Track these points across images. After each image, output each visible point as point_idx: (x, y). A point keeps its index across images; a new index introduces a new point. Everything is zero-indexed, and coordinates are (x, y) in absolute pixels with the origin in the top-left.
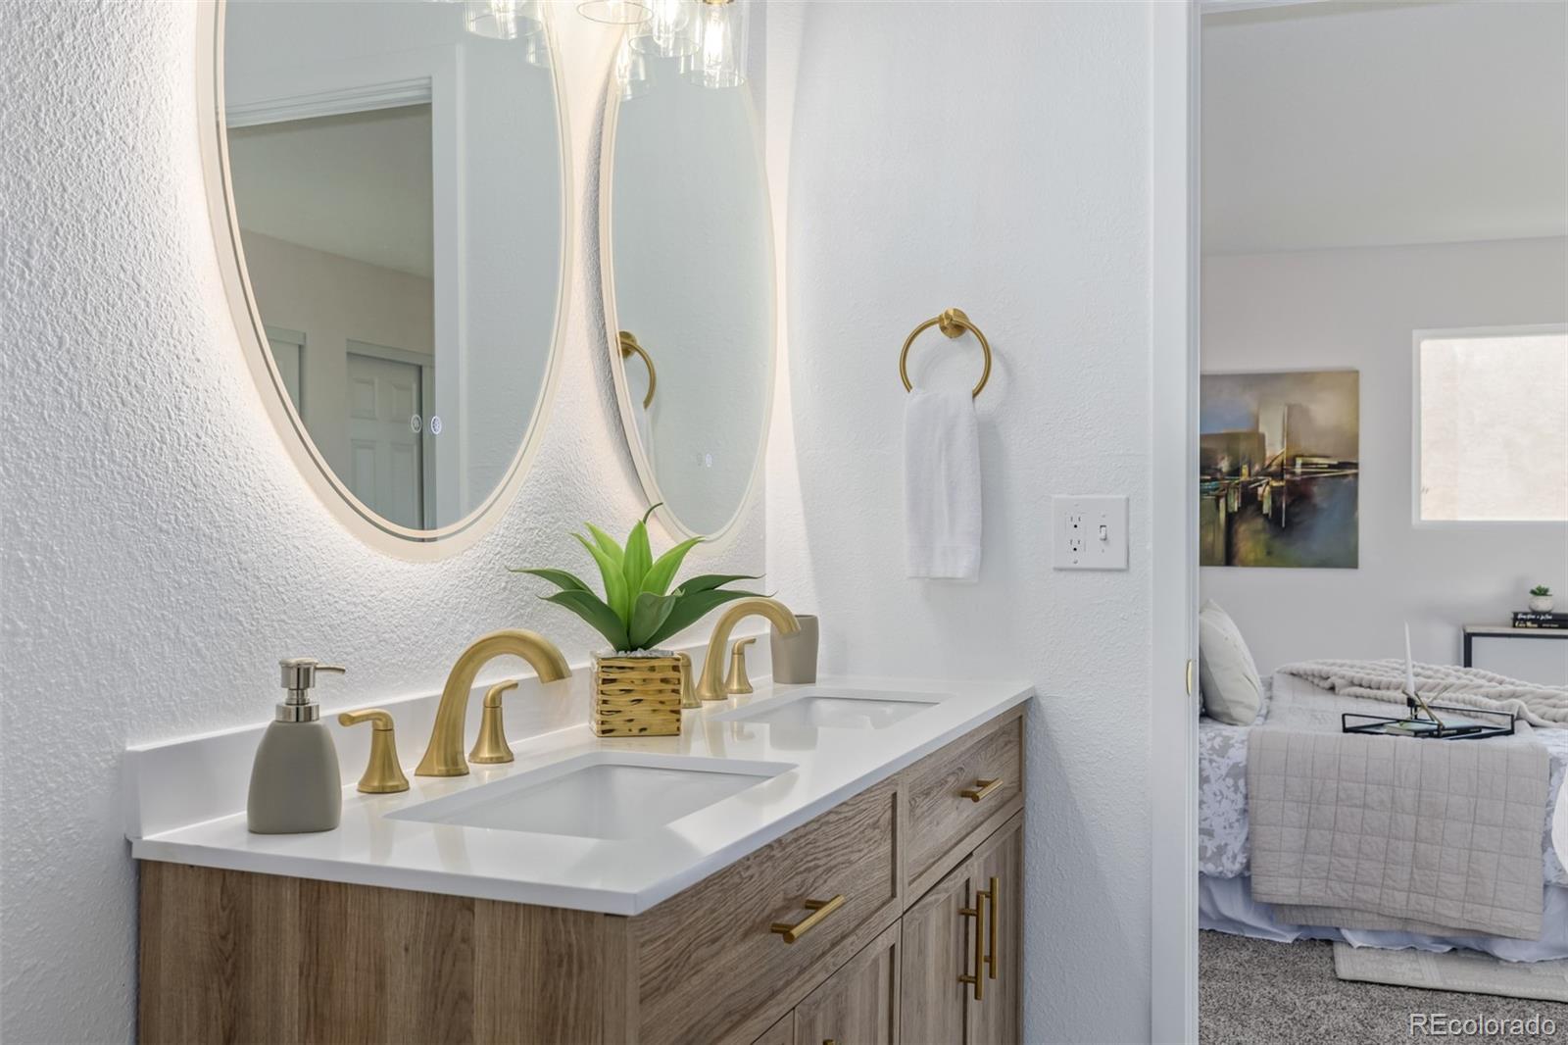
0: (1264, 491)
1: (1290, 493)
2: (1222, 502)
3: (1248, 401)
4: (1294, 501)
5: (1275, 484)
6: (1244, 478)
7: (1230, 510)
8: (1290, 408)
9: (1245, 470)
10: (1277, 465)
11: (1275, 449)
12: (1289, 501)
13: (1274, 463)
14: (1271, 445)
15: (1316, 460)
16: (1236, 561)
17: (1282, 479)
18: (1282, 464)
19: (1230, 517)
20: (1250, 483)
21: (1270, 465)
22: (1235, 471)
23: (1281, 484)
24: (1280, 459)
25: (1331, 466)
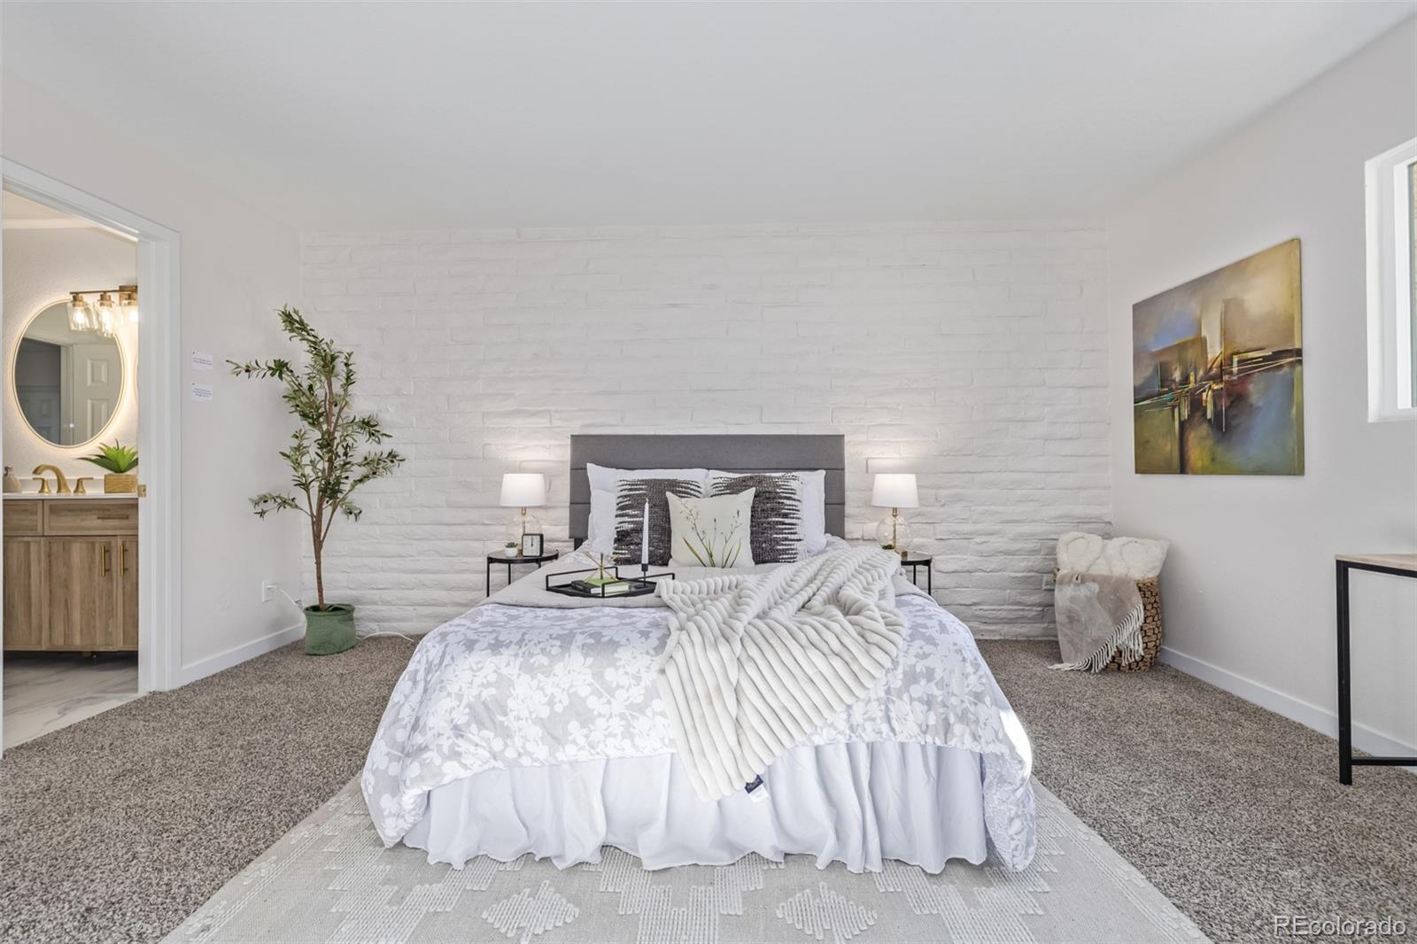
0: (1207, 397)
1: (1229, 395)
2: (1176, 410)
3: (1193, 306)
4: (1232, 402)
5: (1215, 387)
6: (1191, 386)
7: (1182, 419)
8: (1227, 303)
9: (1192, 378)
10: (1217, 367)
11: (1215, 351)
12: (1228, 404)
13: (1215, 365)
14: (1212, 347)
15: (1251, 355)
16: (1188, 469)
17: (1222, 381)
18: (1221, 365)
19: (1182, 424)
20: (1197, 389)
21: (1211, 368)
22: (1185, 380)
23: (1221, 386)
24: (1219, 359)
25: (1266, 359)
